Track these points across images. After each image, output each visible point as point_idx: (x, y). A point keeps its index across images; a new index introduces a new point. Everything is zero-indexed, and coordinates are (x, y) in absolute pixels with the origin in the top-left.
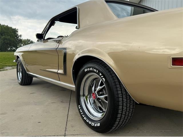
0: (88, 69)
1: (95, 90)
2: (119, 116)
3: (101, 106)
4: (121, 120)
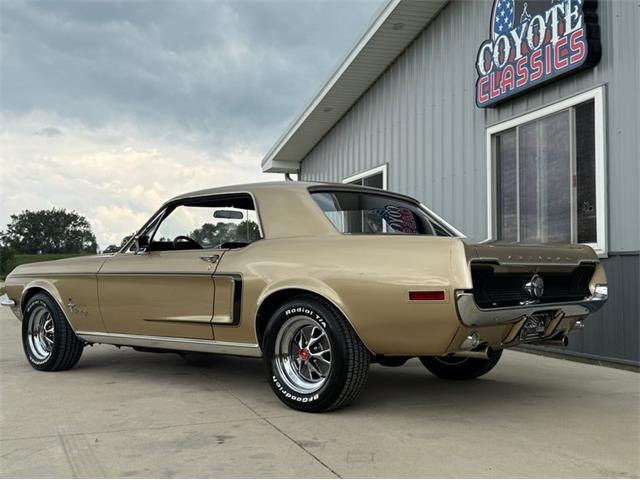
0: (294, 311)
1: (304, 345)
2: (349, 375)
3: (315, 370)
4: (353, 383)
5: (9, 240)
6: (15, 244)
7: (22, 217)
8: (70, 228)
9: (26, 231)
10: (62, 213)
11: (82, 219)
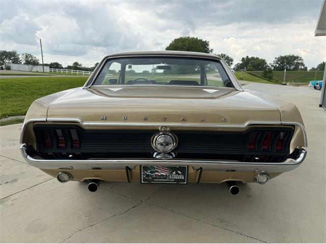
5: (273, 66)
6: (275, 68)
7: (278, 58)
8: (295, 61)
9: (279, 63)
10: (293, 56)
11: (301, 58)
